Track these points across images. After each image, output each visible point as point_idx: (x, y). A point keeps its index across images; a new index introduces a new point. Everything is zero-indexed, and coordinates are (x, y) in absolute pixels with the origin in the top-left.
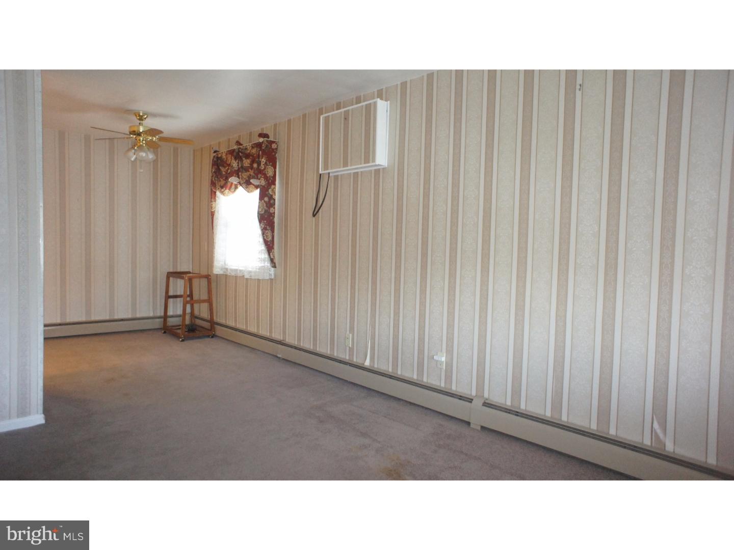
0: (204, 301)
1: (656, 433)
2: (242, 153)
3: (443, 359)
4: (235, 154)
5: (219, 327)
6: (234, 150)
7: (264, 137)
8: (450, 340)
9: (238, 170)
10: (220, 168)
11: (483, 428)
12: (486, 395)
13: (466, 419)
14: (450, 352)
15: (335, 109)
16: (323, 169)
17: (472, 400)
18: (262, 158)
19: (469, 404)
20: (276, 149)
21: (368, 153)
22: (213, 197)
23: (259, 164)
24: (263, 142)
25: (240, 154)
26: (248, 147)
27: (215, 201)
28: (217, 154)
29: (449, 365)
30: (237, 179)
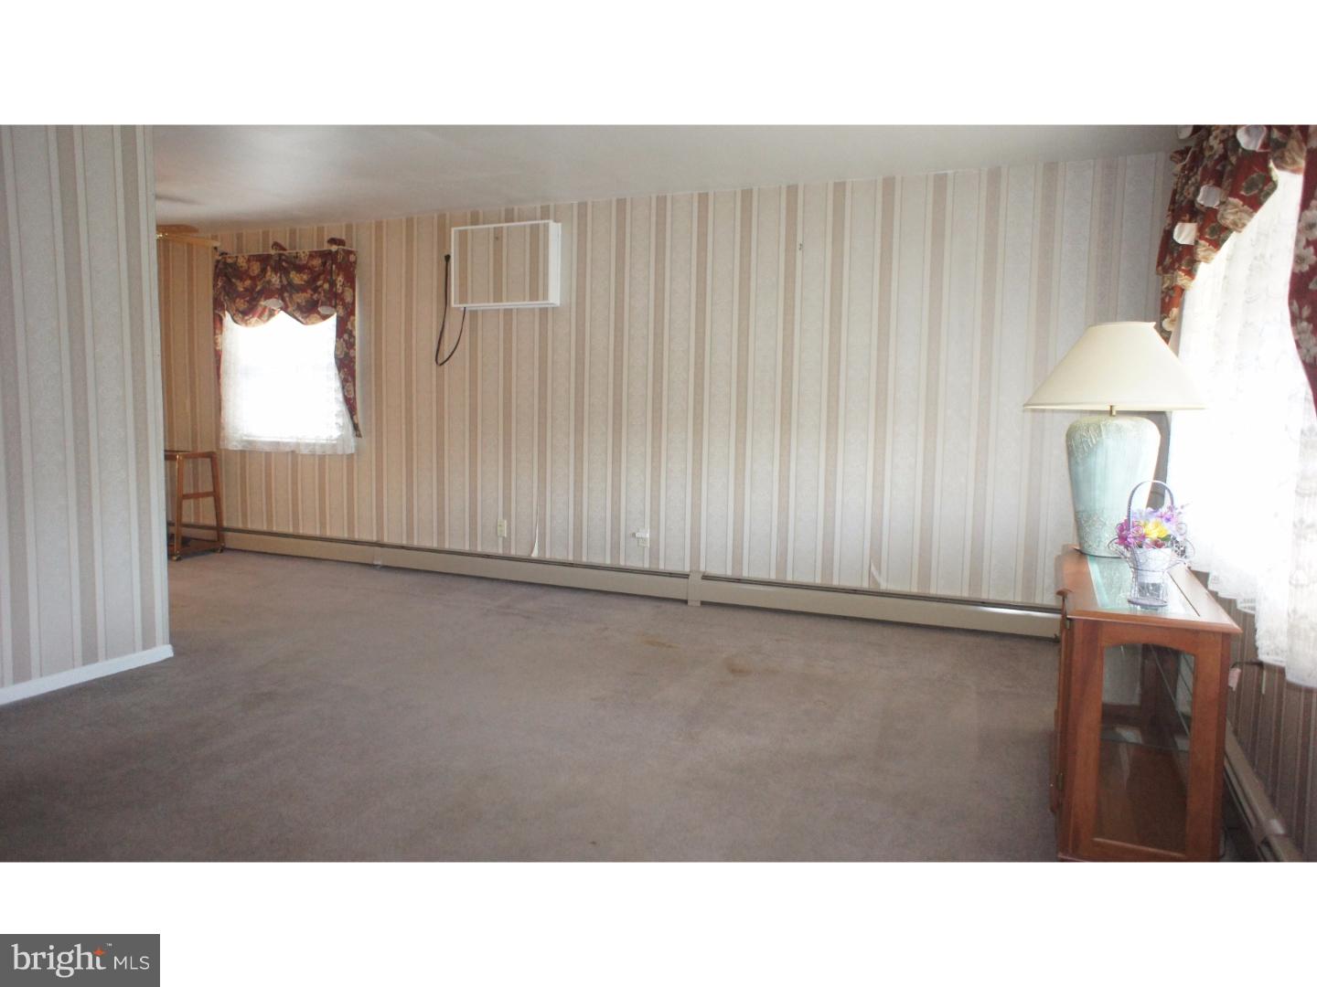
0: (206, 495)
1: (873, 577)
2: (286, 262)
3: (648, 536)
4: (272, 263)
5: (230, 534)
6: (269, 256)
7: (339, 245)
8: (655, 512)
9: (281, 289)
10: (234, 280)
11: (703, 603)
12: (702, 568)
13: (684, 598)
14: (655, 527)
15: (469, 221)
16: (458, 302)
17: (688, 575)
18: (338, 275)
19: (686, 580)
20: (355, 262)
21: (536, 285)
22: (218, 325)
23: (333, 284)
24: (337, 252)
25: (284, 264)
26: (303, 255)
27: (221, 333)
28: (225, 258)
29: (655, 542)
30: (280, 301)
